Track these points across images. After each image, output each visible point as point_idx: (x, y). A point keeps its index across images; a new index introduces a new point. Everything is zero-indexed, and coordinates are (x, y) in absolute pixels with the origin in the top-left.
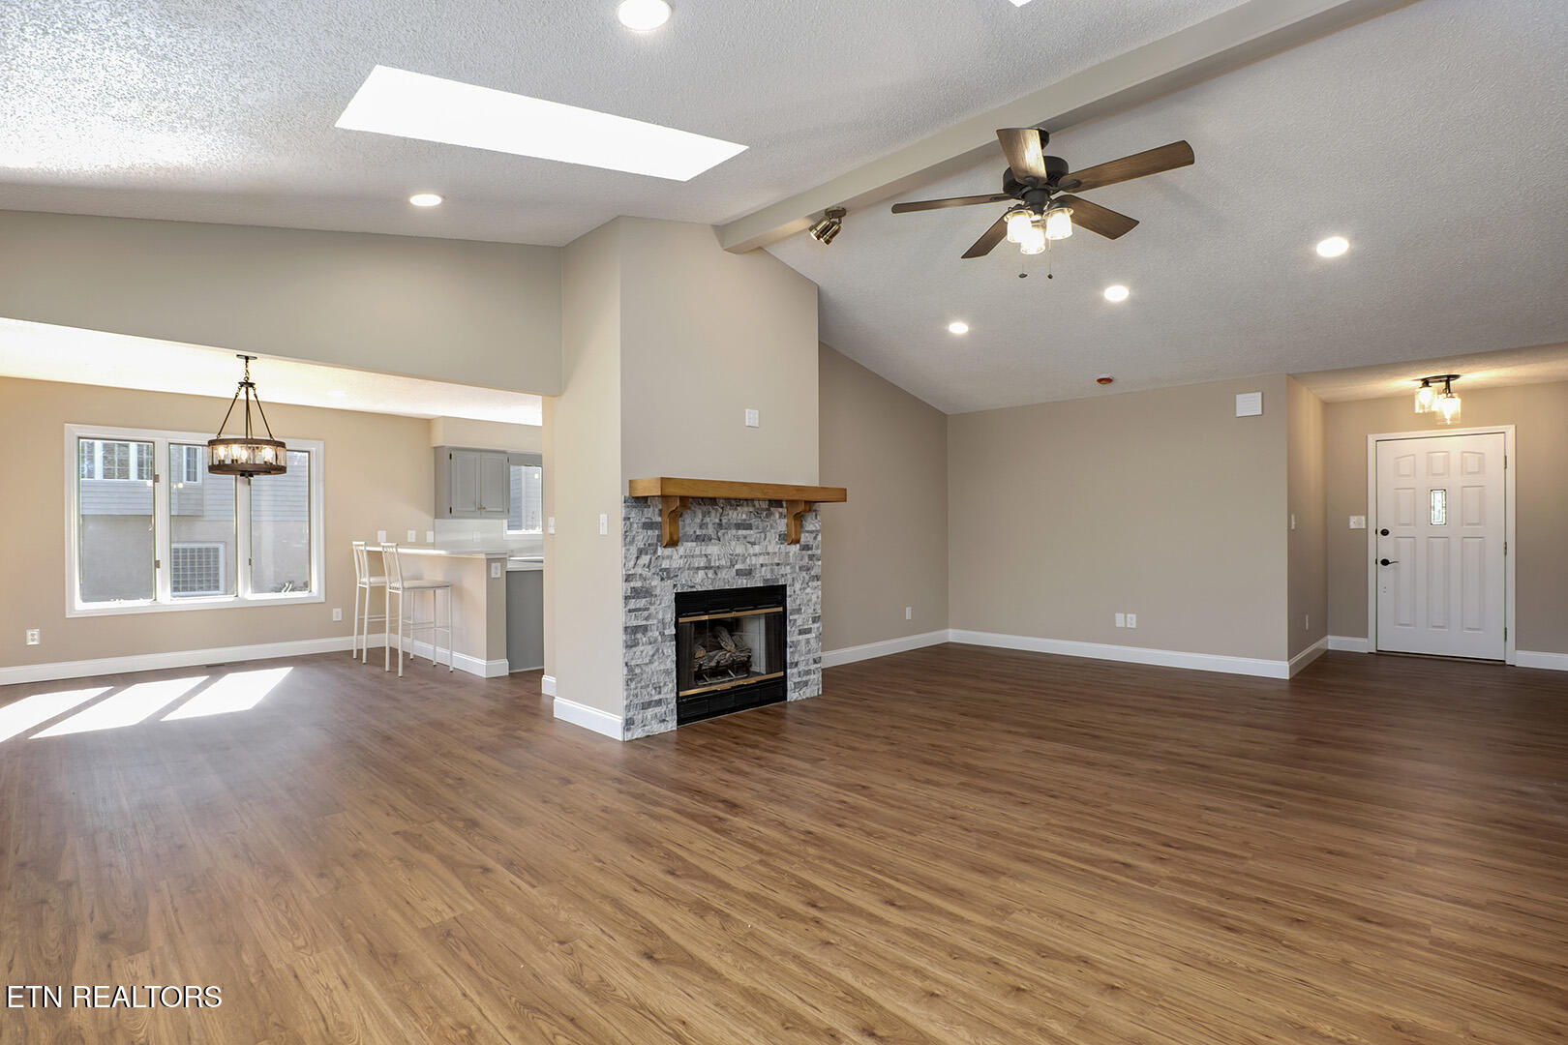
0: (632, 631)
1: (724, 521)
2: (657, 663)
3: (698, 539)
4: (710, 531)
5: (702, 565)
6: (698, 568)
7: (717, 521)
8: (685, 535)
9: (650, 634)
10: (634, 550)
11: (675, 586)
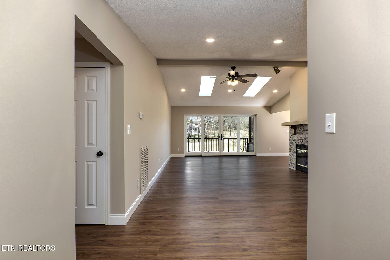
0: (290, 149)
1: (304, 129)
2: (293, 156)
3: (299, 133)
4: (301, 132)
5: (300, 139)
6: (299, 139)
7: (302, 129)
8: (297, 133)
9: (292, 150)
10: (290, 135)
11: (296, 142)
